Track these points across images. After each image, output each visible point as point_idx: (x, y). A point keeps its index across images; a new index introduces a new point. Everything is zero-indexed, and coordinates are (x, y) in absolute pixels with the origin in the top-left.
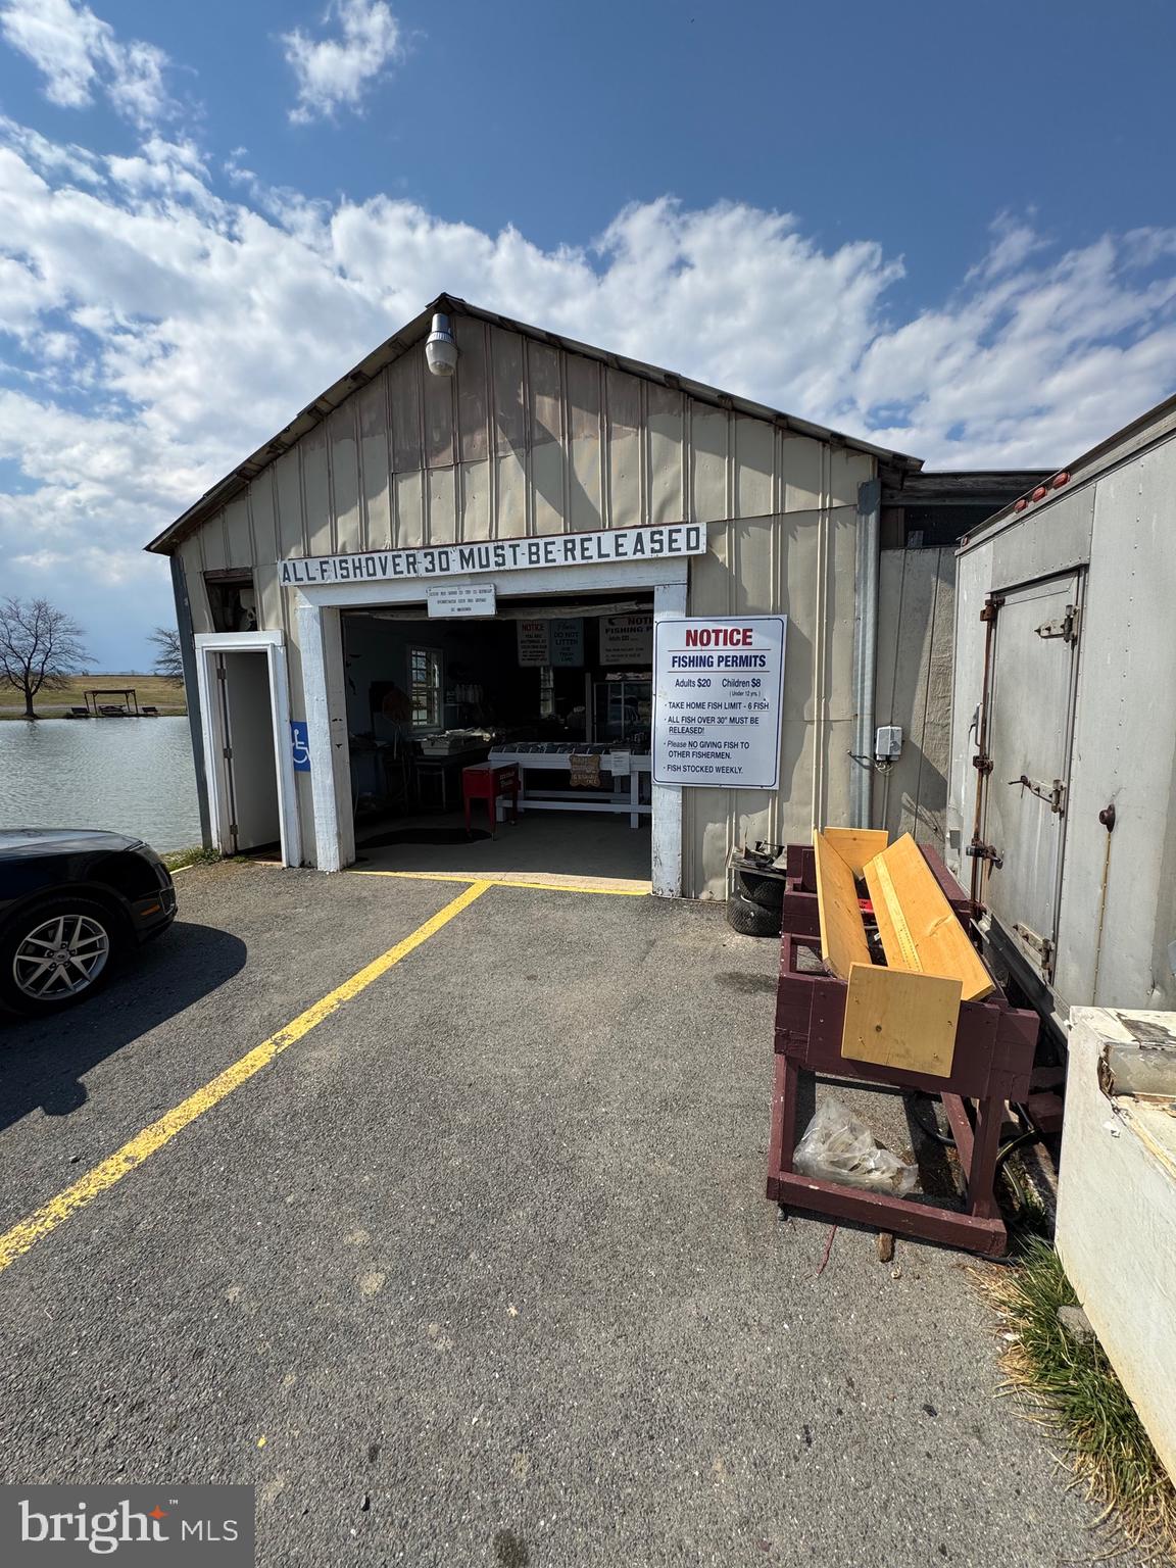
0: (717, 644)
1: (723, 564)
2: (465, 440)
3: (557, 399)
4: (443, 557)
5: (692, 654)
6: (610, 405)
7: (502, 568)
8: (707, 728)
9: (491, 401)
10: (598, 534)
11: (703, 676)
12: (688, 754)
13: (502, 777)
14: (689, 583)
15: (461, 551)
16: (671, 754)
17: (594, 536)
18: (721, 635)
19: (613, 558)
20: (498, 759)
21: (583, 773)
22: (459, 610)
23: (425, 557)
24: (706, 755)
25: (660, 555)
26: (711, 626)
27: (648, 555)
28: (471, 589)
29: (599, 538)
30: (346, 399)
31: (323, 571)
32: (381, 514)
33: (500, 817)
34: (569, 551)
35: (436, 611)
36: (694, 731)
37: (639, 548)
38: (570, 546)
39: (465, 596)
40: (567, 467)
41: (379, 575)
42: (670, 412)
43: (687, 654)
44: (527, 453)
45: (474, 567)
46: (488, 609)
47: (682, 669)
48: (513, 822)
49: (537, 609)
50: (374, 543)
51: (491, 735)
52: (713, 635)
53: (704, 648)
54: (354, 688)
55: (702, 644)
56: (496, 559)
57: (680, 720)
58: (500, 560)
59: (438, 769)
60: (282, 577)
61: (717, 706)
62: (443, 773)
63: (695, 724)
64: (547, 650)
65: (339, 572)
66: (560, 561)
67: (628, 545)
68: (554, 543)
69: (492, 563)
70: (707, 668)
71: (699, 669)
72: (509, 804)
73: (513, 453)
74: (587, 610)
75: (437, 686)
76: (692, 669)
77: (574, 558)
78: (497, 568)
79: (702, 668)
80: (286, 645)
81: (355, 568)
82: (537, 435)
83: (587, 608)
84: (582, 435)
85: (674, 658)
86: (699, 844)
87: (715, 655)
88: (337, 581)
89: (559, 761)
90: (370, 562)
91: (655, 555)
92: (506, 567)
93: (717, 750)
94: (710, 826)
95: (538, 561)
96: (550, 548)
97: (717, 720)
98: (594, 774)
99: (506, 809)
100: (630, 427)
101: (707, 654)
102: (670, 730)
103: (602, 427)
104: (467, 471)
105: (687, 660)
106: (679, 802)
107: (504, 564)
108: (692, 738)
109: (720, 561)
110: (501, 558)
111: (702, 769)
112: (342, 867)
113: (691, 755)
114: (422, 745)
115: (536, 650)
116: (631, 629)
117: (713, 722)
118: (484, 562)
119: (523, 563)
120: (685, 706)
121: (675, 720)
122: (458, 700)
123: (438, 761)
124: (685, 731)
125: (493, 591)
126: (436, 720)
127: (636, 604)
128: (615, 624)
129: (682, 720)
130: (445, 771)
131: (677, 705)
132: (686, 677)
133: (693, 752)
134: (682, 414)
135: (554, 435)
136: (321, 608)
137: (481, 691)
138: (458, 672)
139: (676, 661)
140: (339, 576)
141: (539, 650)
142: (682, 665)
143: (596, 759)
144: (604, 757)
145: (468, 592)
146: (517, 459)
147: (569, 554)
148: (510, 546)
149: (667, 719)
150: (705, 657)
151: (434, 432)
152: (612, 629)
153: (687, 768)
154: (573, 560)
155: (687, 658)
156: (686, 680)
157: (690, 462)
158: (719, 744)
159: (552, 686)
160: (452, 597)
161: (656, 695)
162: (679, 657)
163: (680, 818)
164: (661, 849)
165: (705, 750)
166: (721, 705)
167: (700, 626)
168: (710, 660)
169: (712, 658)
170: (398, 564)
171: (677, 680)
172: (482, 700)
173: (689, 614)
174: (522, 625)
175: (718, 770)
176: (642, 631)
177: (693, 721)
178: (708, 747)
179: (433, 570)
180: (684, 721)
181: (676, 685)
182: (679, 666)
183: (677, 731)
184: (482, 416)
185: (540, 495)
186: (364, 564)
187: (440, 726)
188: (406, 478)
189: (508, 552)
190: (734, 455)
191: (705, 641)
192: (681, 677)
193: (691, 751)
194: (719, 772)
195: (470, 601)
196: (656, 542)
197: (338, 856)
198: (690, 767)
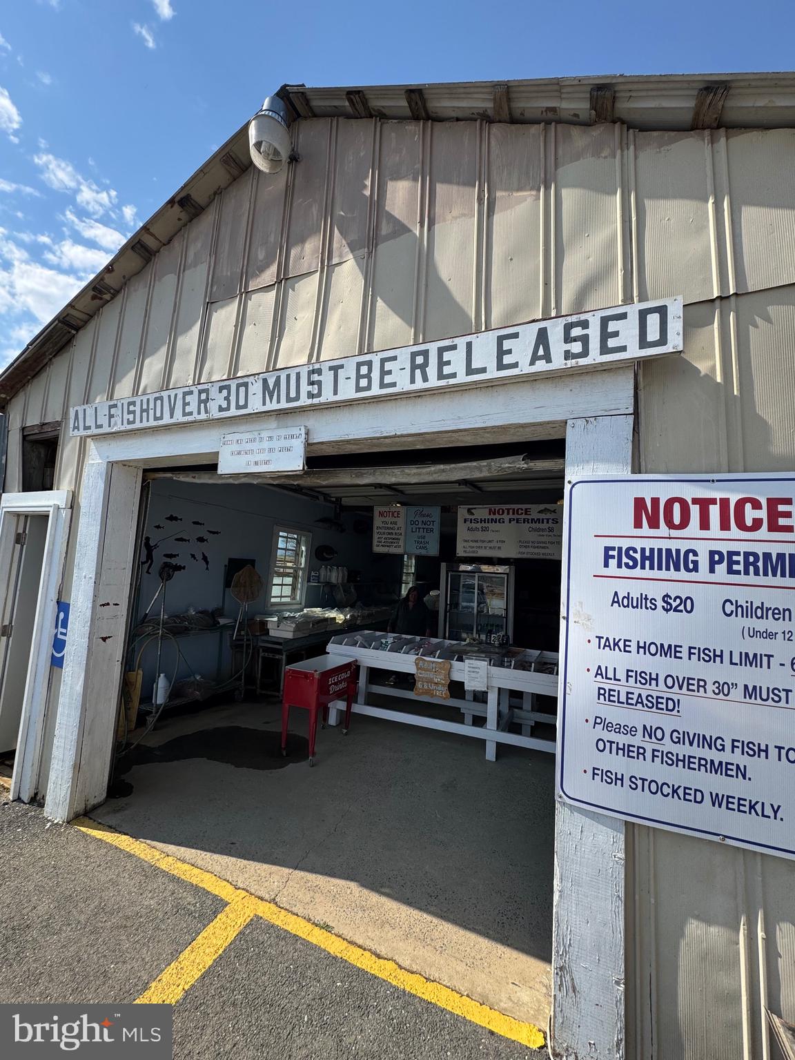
0: (705, 525)
2: (293, 253)
3: (415, 180)
4: (242, 389)
5: (648, 544)
6: (494, 168)
7: (316, 401)
8: (688, 701)
9: (330, 202)
10: (468, 338)
11: (674, 590)
12: (641, 752)
13: (331, 681)
14: (636, 413)
15: (265, 381)
16: (602, 746)
17: (461, 342)
18: (714, 511)
19: (493, 373)
20: (338, 654)
21: (430, 681)
22: (256, 463)
23: (220, 392)
24: (687, 762)
25: (582, 361)
26: (689, 492)
27: (558, 362)
28: (275, 434)
29: (469, 345)
30: (176, 234)
31: (111, 416)
32: (189, 351)
33: (332, 720)
34: (418, 366)
35: (228, 466)
36: (655, 704)
37: (541, 352)
38: (420, 360)
39: (266, 445)
40: (425, 261)
41: (167, 420)
42: (597, 154)
43: (638, 544)
44: (370, 253)
45: (278, 402)
46: (294, 463)
47: (624, 571)
48: (345, 731)
49: (370, 470)
50: (176, 383)
51: (345, 616)
52: (695, 510)
53: (674, 533)
55: (670, 524)
56: (310, 388)
57: (621, 675)
58: (315, 389)
59: (279, 652)
60: (72, 426)
61: (712, 656)
62: (284, 657)
63: (660, 690)
64: (402, 538)
65: (126, 416)
66: (404, 384)
67: (521, 351)
68: (394, 358)
69: (303, 394)
70: (683, 574)
71: (663, 574)
72: (342, 705)
73: (351, 256)
74: (443, 471)
75: (303, 566)
76: (647, 573)
77: (425, 379)
78: (309, 402)
79: (672, 574)
81: (142, 411)
82: (385, 229)
83: (442, 467)
84: (449, 217)
85: (607, 549)
87: (703, 550)
88: (123, 428)
89: (403, 662)
90: (159, 402)
91: (571, 363)
92: (322, 399)
93: (716, 756)
94: (694, 928)
95: (369, 388)
96: (388, 366)
97: (710, 687)
98: (443, 685)
99: (340, 712)
100: (526, 190)
101: (684, 546)
102: (599, 694)
103: (480, 200)
104: (294, 290)
105: (638, 556)
106: (619, 855)
107: (319, 395)
108: (653, 719)
109: (703, 373)
110: (316, 386)
111: (675, 791)
112: (72, 815)
113: (649, 755)
114: (269, 626)
115: (392, 536)
116: (492, 519)
117: (702, 689)
118: (293, 394)
119: (347, 391)
120: (634, 648)
121: (610, 675)
122: (322, 580)
123: (280, 644)
124: (634, 702)
125: (303, 436)
126: (298, 598)
127: (523, 460)
128: (474, 514)
129: (628, 676)
130: (286, 656)
131: (616, 644)
132: (636, 589)
133: (654, 750)
134: (619, 152)
135: (409, 226)
136: (112, 464)
137: (346, 573)
138: (325, 554)
139: (613, 557)
140: (125, 422)
141: (394, 537)
142: (627, 565)
143: (447, 666)
144: (456, 664)
145: (271, 438)
146: (355, 263)
147: (418, 372)
148: (331, 368)
149: (594, 671)
150: (678, 551)
151: (259, 249)
152: (471, 519)
153: (639, 783)
154: (424, 382)
155: (635, 551)
156: (635, 595)
157: (634, 219)
158: (719, 742)
159: (413, 571)
160: (249, 446)
161: (567, 619)
162: (620, 549)
163: (622, 894)
164: (574, 951)
165: (683, 750)
166: (721, 656)
167: (664, 492)
168: (691, 557)
169: (695, 554)
170: (188, 404)
171: (616, 594)
172: (345, 581)
173: (636, 469)
174: (380, 512)
175: (716, 800)
176: (503, 522)
177: (654, 682)
178: (691, 744)
179: (228, 409)
180: (632, 680)
181: (618, 602)
182: (619, 566)
183: (615, 699)
184: (317, 220)
185: (380, 303)
186: (152, 406)
187: (301, 604)
188: (222, 307)
189: (327, 378)
190: (726, 190)
191: (677, 520)
192: (623, 588)
193: (649, 748)
194: (720, 806)
195: (271, 450)
196: (575, 341)
197: (68, 800)
198: (646, 783)
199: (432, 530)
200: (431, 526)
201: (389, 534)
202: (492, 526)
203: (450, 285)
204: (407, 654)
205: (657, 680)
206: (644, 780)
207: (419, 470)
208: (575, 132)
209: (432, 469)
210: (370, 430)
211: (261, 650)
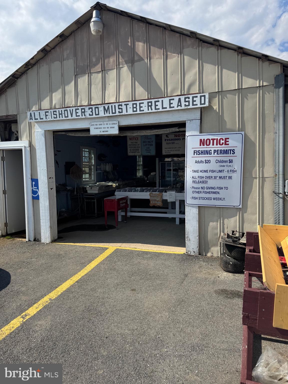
0: (213, 145)
1: (216, 110)
2: (106, 61)
3: (145, 43)
4: (97, 109)
5: (202, 149)
6: (167, 45)
7: (121, 114)
8: (209, 181)
9: (117, 45)
10: (162, 99)
11: (207, 159)
13: (121, 202)
14: (201, 119)
15: (104, 107)
16: (193, 192)
17: (160, 100)
18: (215, 141)
19: (168, 109)
20: (119, 195)
21: (155, 200)
22: (103, 132)
23: (89, 109)
24: (209, 192)
25: (189, 107)
26: (211, 137)
27: (183, 107)
28: (108, 123)
29: (162, 101)
30: (57, 45)
31: (46, 115)
32: (71, 92)
33: (120, 219)
34: (149, 106)
35: (94, 132)
36: (203, 182)
37: (179, 104)
38: (150, 104)
39: (105, 126)
40: (149, 71)
41: (70, 117)
42: (193, 47)
43: (200, 149)
44: (132, 66)
45: (109, 114)
46: (115, 131)
47: (198, 156)
48: (125, 222)
49: (136, 131)
50: (67, 104)
51: (116, 184)
52: (211, 141)
53: (208, 147)
54: (58, 164)
55: (207, 145)
56: (119, 110)
57: (197, 177)
59: (93, 199)
60: (29, 118)
61: (213, 171)
63: (204, 179)
64: (140, 149)
65: (53, 116)
66: (146, 111)
67: (175, 103)
68: (143, 103)
69: (117, 112)
70: (209, 155)
71: (205, 156)
72: (123, 214)
73: (126, 65)
74: (157, 132)
75: (93, 164)
76: (202, 156)
77: (152, 109)
78: (119, 114)
79: (207, 155)
80: (30, 146)
81: (59, 114)
82: (136, 58)
83: (157, 130)
84: (155, 58)
85: (194, 151)
86: (206, 232)
87: (213, 150)
88: (52, 120)
89: (145, 195)
90: (66, 112)
91: (186, 107)
92: (123, 114)
93: (214, 190)
94: (211, 224)
95: (136, 111)
96: (141, 105)
98: (160, 201)
99: (122, 216)
100: (175, 54)
101: (209, 149)
102: (193, 182)
103: (164, 54)
104: (107, 74)
105: (200, 152)
106: (197, 213)
107: (122, 112)
108: (203, 185)
109: (215, 109)
110: (121, 110)
111: (207, 199)
112: (51, 241)
113: (202, 193)
114: (87, 189)
115: (135, 148)
116: (176, 139)
117: (212, 178)
118: (114, 112)
119: (130, 111)
120: (199, 172)
121: (195, 178)
122: (102, 170)
123: (93, 195)
124: (199, 182)
125: (118, 124)
126: (93, 178)
127: (178, 128)
128: (169, 137)
129: (198, 177)
130: (96, 200)
131: (196, 171)
132: (200, 159)
133: (203, 191)
134: (198, 48)
135: (143, 58)
136: (45, 131)
137: (112, 166)
138: (102, 158)
139: (195, 153)
140: (53, 117)
141: (137, 148)
142: (198, 154)
143: (161, 194)
144: (164, 194)
145: (107, 124)
146: (127, 68)
147: (150, 107)
148: (125, 105)
149: (192, 177)
150: (208, 150)
151: (93, 58)
152: (168, 139)
153: (200, 198)
154: (151, 110)
155: (200, 151)
156: (200, 160)
157: (201, 68)
158: (215, 188)
159: (142, 163)
160: (100, 126)
161: (186, 167)
162: (197, 151)
163: (198, 220)
164: (189, 233)
165: (208, 190)
166: (215, 171)
167: (206, 137)
168: (210, 152)
169: (211, 151)
170: (78, 113)
171: (196, 160)
172: (112, 170)
173: (201, 132)
174: (130, 138)
175: (214, 199)
176: (180, 140)
177: (203, 178)
178: (210, 189)
179: (92, 115)
180: (199, 178)
181: (196, 162)
182: (197, 155)
183: (196, 182)
184: (113, 50)
185: (137, 83)
186: (63, 112)
187: (94, 181)
188: (81, 77)
189: (124, 107)
190: (220, 64)
191: (208, 144)
192: (198, 159)
193: (202, 191)
194: (215, 200)
195: (108, 128)
196: (187, 102)
197: (50, 236)
198: (202, 198)
199: (152, 145)
200: (152, 143)
201: (134, 147)
202: (176, 142)
203: (156, 79)
204: (146, 192)
205: (203, 177)
206: (201, 197)
207: (150, 131)
208: (188, 38)
209: (154, 131)
210: (137, 122)
211: (85, 199)
